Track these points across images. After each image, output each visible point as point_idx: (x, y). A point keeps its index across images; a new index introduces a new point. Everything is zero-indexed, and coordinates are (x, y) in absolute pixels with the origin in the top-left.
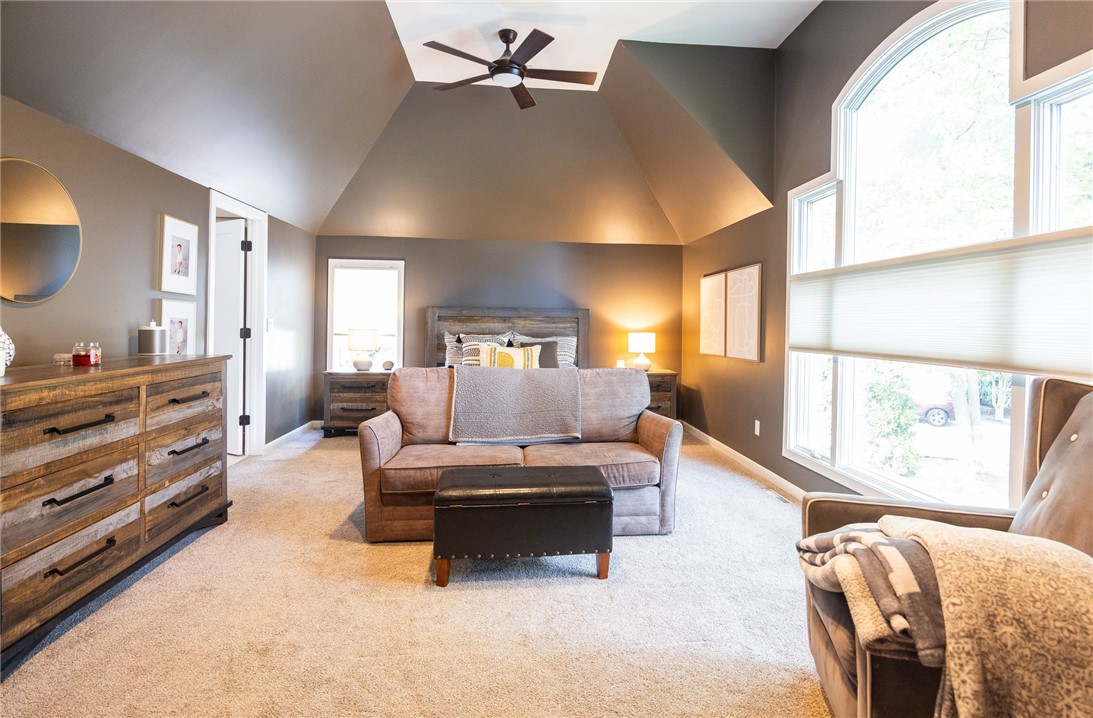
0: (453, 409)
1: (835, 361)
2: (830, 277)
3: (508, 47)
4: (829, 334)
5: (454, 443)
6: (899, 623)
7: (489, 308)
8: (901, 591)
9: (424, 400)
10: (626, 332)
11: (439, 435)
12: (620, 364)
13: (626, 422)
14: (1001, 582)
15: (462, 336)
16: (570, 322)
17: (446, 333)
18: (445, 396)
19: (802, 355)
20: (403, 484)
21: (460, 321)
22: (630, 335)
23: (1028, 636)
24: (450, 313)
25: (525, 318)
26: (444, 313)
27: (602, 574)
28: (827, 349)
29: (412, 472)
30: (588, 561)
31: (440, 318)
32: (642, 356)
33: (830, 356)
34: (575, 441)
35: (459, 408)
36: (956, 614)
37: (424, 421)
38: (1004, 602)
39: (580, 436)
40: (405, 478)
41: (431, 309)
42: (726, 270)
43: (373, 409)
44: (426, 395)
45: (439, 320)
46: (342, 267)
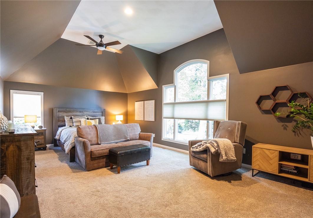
0: (99, 136)
1: (174, 120)
2: (174, 104)
3: (101, 39)
4: (173, 115)
5: (100, 144)
6: (217, 149)
7: (76, 108)
8: (216, 146)
9: (90, 134)
10: (115, 115)
11: (96, 142)
12: (114, 123)
13: (137, 135)
14: (224, 143)
15: (72, 117)
16: (100, 112)
17: (65, 116)
18: (95, 132)
19: (166, 119)
20: (98, 154)
21: (66, 112)
22: (116, 116)
23: (227, 147)
24: (62, 110)
25: (87, 111)
26: (60, 110)
27: (148, 164)
28: (173, 118)
29: (100, 151)
30: (145, 163)
31: (59, 111)
32: (119, 121)
33: (173, 119)
34: (128, 140)
35: (100, 135)
36: (221, 146)
37: (91, 139)
38: (225, 144)
39: (129, 139)
40: (99, 153)
41: (55, 109)
42: (144, 101)
43: (38, 142)
44: (90, 133)
45: (58, 112)
46: (16, 93)
